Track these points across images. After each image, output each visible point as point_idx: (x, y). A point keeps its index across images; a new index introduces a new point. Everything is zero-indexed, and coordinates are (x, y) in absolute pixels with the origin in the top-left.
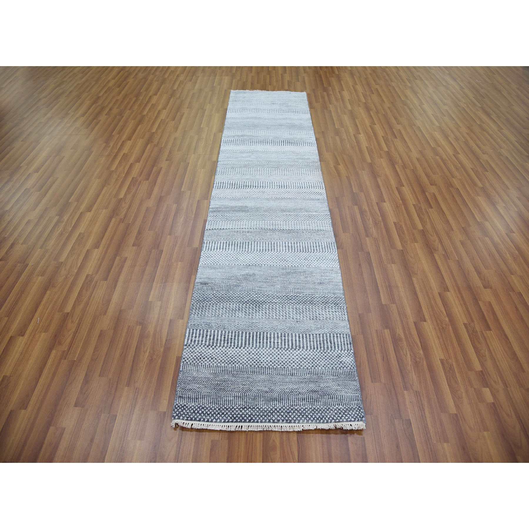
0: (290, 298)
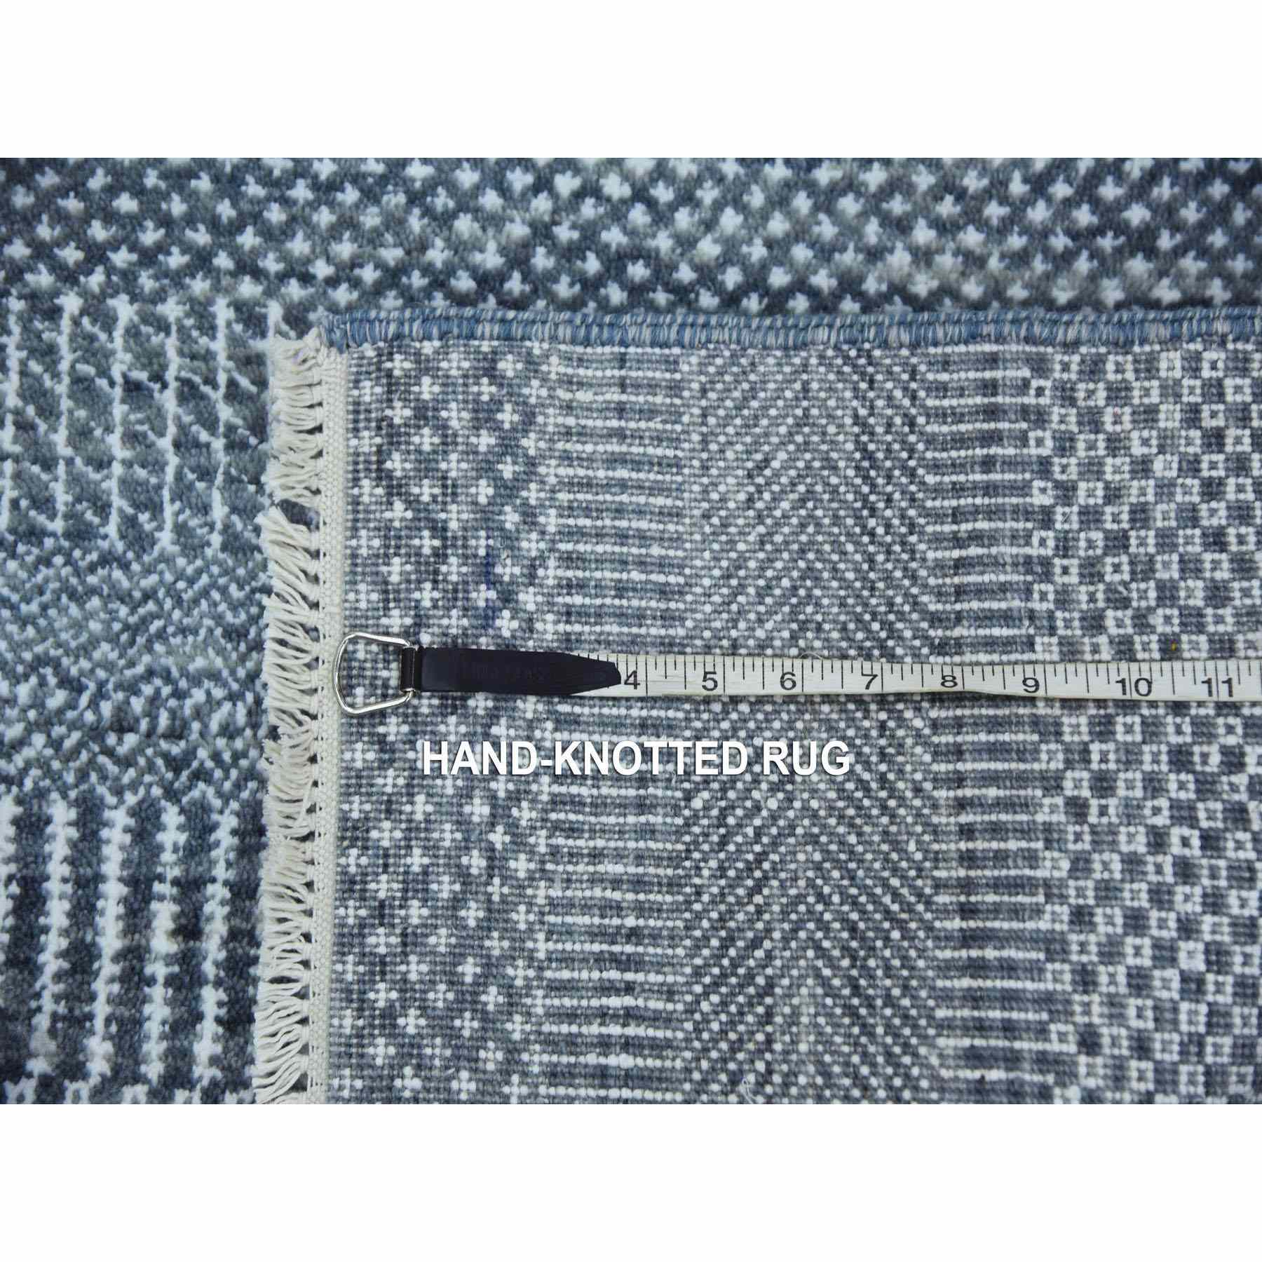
0: (1137, 215)
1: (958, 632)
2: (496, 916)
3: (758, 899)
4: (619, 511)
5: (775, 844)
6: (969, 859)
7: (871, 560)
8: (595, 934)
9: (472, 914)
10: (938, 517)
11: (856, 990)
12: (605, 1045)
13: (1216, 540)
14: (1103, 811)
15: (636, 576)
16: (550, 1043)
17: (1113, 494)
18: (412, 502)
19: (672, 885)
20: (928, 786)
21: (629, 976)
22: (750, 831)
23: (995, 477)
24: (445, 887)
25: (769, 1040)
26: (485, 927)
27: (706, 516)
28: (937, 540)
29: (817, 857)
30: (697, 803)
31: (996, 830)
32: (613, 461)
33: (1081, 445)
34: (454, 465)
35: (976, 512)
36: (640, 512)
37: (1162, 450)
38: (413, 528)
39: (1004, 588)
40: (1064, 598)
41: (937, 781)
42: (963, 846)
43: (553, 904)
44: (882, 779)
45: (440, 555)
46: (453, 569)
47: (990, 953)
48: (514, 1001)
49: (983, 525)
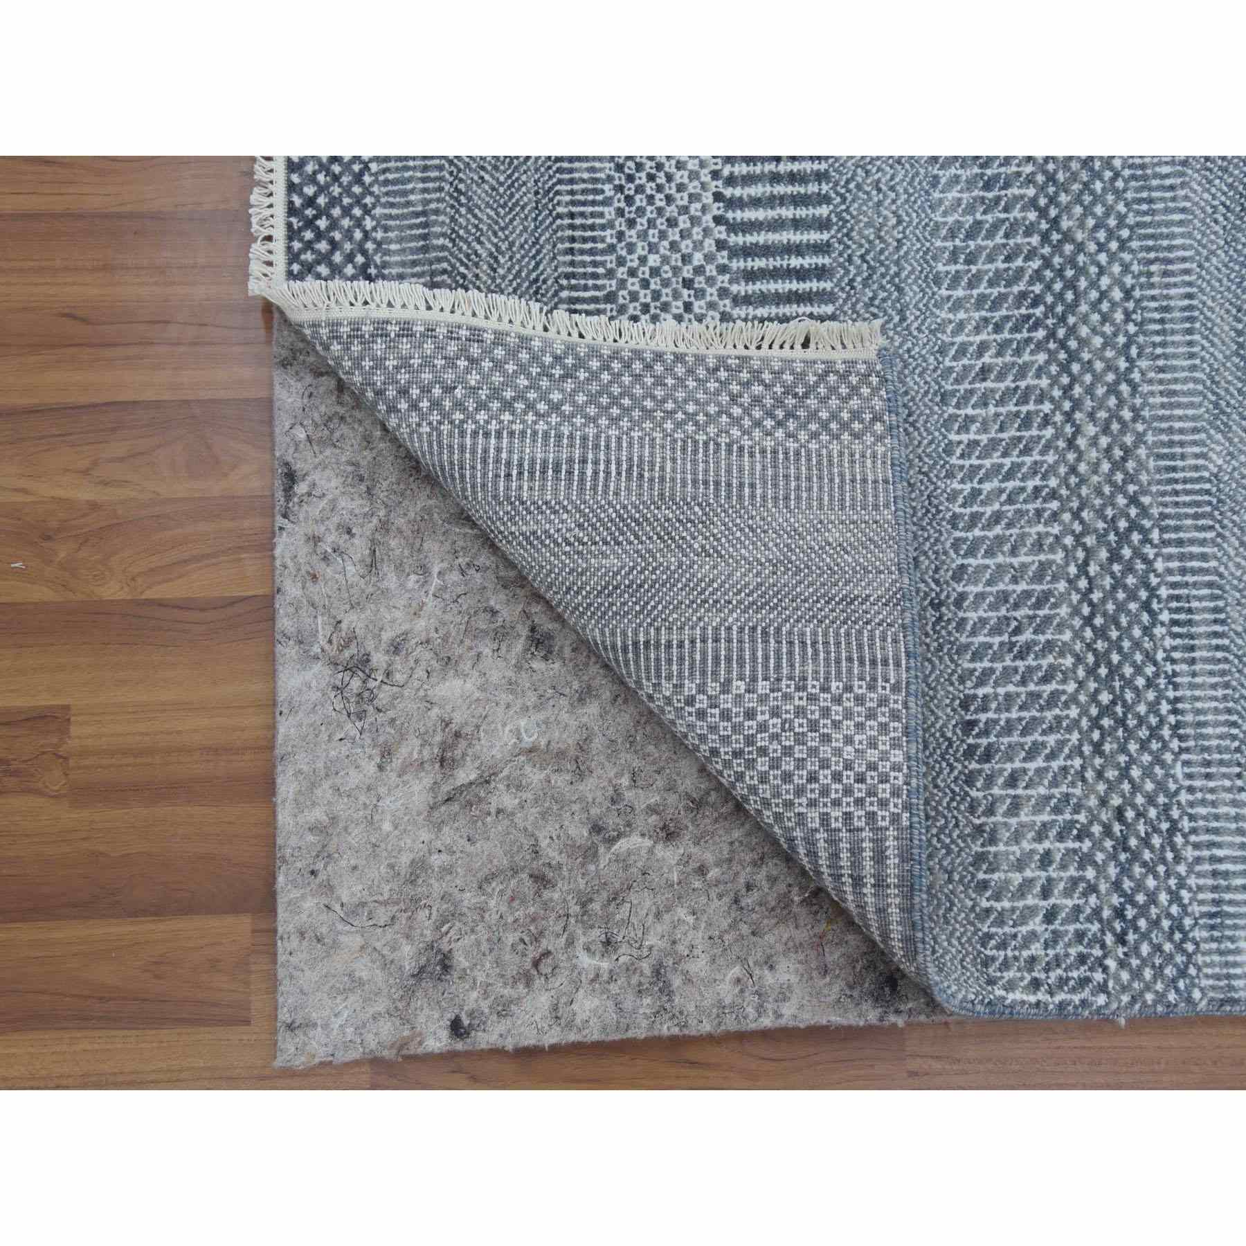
0: (1127, 553)
1: (772, 641)
2: (647, 414)
3: (655, 537)
4: (820, 478)
5: (679, 547)
6: (669, 645)
7: (805, 601)
8: (641, 458)
9: (649, 404)
10: (825, 635)
11: (616, 588)
12: (596, 462)
13: (813, 778)
14: (690, 714)
15: (793, 484)
16: (597, 437)
17: (836, 725)
18: (817, 384)
19: (662, 495)
20: (702, 624)
21: (624, 474)
22: (684, 534)
23: (844, 664)
24: (659, 393)
25: (595, 543)
26: (643, 409)
27: (821, 522)
28: (815, 634)
29: (673, 568)
30: (697, 509)
31: (681, 659)
32: (842, 475)
33: (859, 709)
34: (834, 402)
35: (828, 653)
36: (821, 488)
37: (857, 751)
38: (806, 385)
39: (792, 666)
40: (787, 697)
41: (704, 629)
42: (675, 642)
43: (653, 439)
44: (706, 601)
45: (795, 395)
46: (790, 401)
47: (630, 655)
48: (614, 421)
49: (822, 655)
